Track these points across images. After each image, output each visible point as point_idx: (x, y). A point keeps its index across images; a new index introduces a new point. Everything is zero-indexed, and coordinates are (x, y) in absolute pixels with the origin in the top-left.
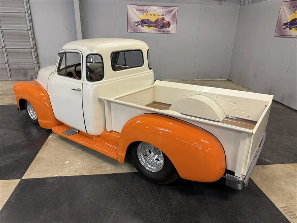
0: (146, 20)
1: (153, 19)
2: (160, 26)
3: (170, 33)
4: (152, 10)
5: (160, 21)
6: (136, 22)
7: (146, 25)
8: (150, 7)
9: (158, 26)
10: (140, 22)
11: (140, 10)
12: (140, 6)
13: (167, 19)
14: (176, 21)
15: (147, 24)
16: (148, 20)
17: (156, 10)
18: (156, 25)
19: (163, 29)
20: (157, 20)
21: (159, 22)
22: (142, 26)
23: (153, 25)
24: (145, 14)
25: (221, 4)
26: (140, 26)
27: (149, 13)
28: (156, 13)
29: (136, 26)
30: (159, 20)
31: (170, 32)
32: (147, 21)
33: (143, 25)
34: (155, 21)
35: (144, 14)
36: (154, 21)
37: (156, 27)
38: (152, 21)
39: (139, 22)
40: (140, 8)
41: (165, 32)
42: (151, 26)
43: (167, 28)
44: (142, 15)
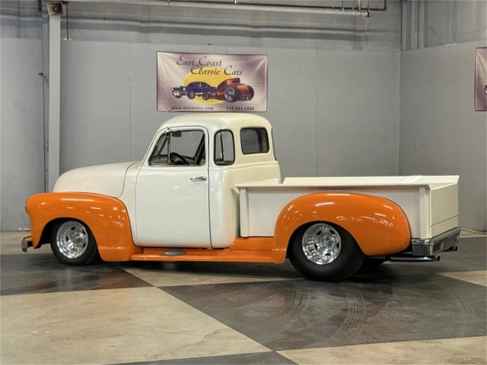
0: (198, 83)
1: (214, 82)
2: (232, 96)
3: (254, 111)
4: (212, 62)
5: (230, 86)
6: (176, 89)
7: (199, 96)
8: (207, 56)
9: (226, 96)
10: (185, 87)
11: (186, 63)
12: (184, 55)
13: (246, 81)
14: (266, 85)
15: (202, 93)
16: (204, 84)
17: (221, 62)
18: (222, 93)
19: (239, 103)
20: (224, 83)
21: (228, 88)
22: (190, 97)
23: (214, 94)
24: (196, 71)
25: (360, 48)
26: (185, 98)
27: (204, 69)
28: (221, 69)
29: (177, 97)
30: (229, 83)
31: (253, 109)
32: (200, 86)
33: (192, 94)
34: (220, 86)
35: (193, 72)
36: (217, 87)
37: (221, 98)
38: (212, 85)
39: (184, 89)
40: (184, 58)
41: (244, 109)
42: (210, 97)
43: (246, 100)
44: (191, 73)
